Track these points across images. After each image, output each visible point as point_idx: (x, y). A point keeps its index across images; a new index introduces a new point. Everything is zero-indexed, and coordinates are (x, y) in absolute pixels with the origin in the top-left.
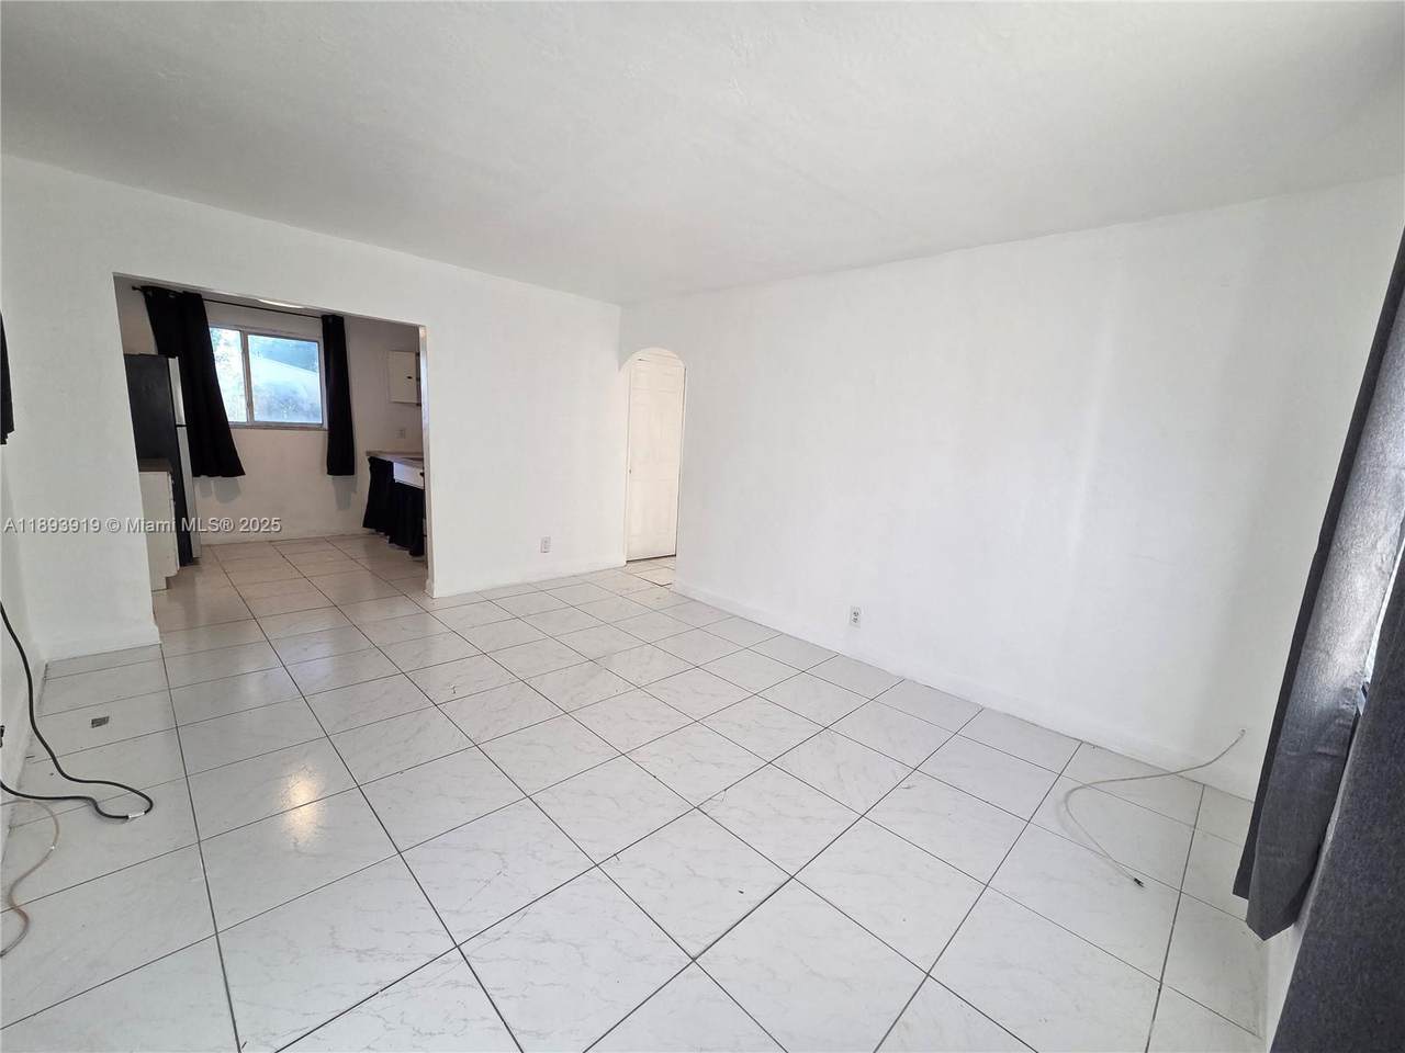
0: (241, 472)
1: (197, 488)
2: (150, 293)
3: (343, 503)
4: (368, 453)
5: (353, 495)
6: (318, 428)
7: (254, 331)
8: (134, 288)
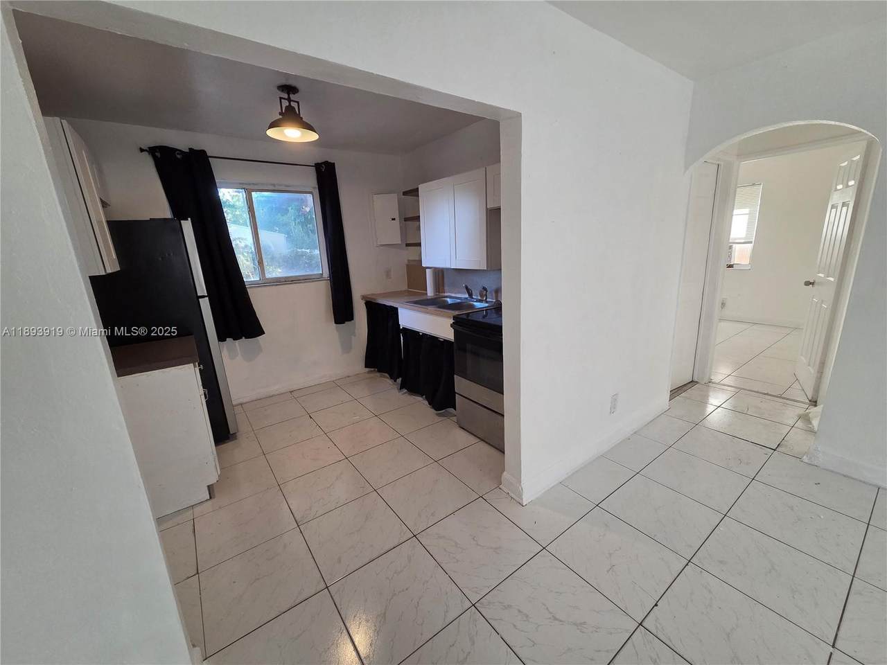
0: (261, 332)
1: (225, 353)
2: (158, 155)
3: (347, 347)
4: (363, 297)
5: (353, 337)
6: (319, 278)
7: (256, 187)
8: (142, 150)
